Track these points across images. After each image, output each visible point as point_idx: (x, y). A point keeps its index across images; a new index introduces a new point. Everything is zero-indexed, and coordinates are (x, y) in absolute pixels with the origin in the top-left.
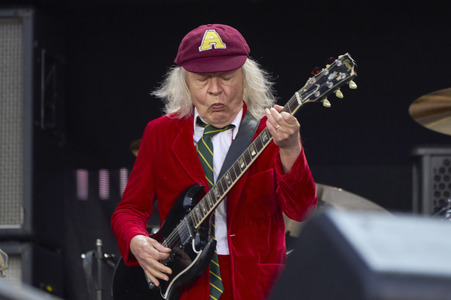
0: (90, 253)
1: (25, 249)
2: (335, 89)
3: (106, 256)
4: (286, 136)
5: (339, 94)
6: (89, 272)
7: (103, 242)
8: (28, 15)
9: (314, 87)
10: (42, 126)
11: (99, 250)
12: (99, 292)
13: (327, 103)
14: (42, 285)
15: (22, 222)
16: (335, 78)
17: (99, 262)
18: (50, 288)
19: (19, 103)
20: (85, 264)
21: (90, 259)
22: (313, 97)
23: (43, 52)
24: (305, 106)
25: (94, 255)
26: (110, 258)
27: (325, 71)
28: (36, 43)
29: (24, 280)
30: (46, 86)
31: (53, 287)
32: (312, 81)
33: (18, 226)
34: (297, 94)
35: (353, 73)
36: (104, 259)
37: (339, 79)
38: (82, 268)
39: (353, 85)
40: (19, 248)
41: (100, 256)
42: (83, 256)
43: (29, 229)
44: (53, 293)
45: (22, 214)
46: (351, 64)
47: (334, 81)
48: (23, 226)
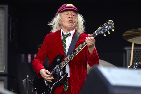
0: (25, 79)
1: (5, 78)
2: (107, 31)
3: (30, 80)
4: (91, 44)
5: (109, 33)
6: (25, 85)
7: (29, 76)
8: (6, 7)
9: (101, 30)
10: (11, 41)
11: (28, 78)
12: (28, 91)
13: (105, 35)
14: (10, 89)
15: (4, 70)
16: (108, 28)
17: (28, 82)
18: (13, 90)
19: (4, 34)
20: (24, 83)
21: (25, 81)
22: (101, 33)
23: (11, 18)
24: (98, 35)
25: (26, 80)
26: (31, 81)
27: (105, 25)
28: (9, 15)
29: (5, 88)
30: (12, 29)
31: (14, 90)
32: (100, 28)
33: (3, 71)
34: (95, 31)
35: (113, 27)
36: (29, 81)
37: (109, 28)
38: (23, 84)
39: (113, 30)
40: (4, 78)
41: (28, 80)
42: (23, 80)
43: (6, 72)
44: (14, 92)
45: (4, 68)
46: (113, 24)
47: (107, 28)
48: (5, 71)
